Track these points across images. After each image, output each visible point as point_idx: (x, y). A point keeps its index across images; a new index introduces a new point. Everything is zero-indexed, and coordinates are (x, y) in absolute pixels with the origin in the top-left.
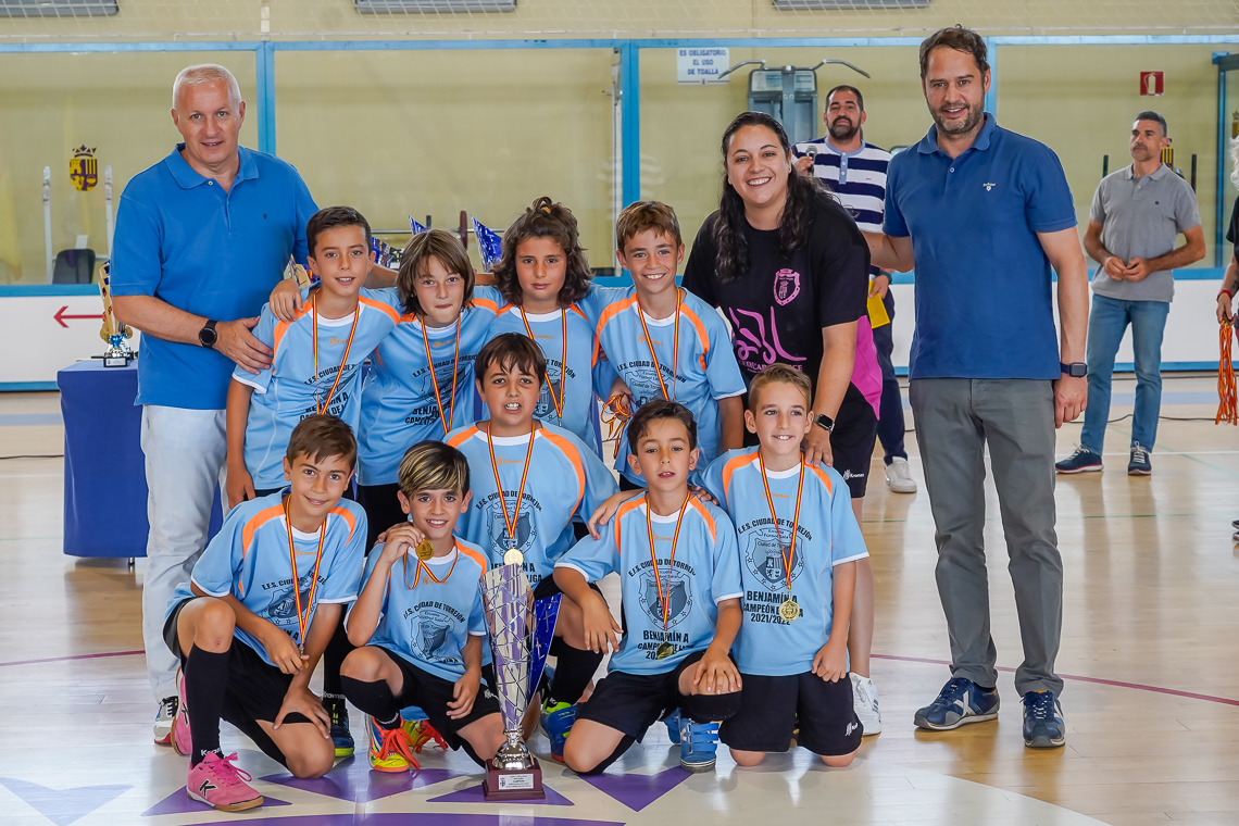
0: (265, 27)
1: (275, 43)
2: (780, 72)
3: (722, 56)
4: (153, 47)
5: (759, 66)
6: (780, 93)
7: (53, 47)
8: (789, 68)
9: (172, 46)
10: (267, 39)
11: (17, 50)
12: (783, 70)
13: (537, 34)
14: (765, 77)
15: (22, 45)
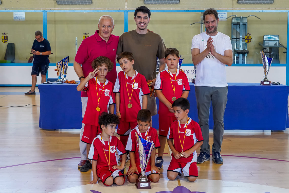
0: (126, 7)
1: (128, 10)
2: (239, 18)
3: (225, 14)
4: (101, 11)
5: (234, 17)
6: (239, 23)
7: (80, 11)
8: (241, 17)
9: (106, 11)
10: (126, 9)
11: (72, 11)
12: (240, 17)
13: (187, 9)
14: (235, 19)
15: (73, 10)
